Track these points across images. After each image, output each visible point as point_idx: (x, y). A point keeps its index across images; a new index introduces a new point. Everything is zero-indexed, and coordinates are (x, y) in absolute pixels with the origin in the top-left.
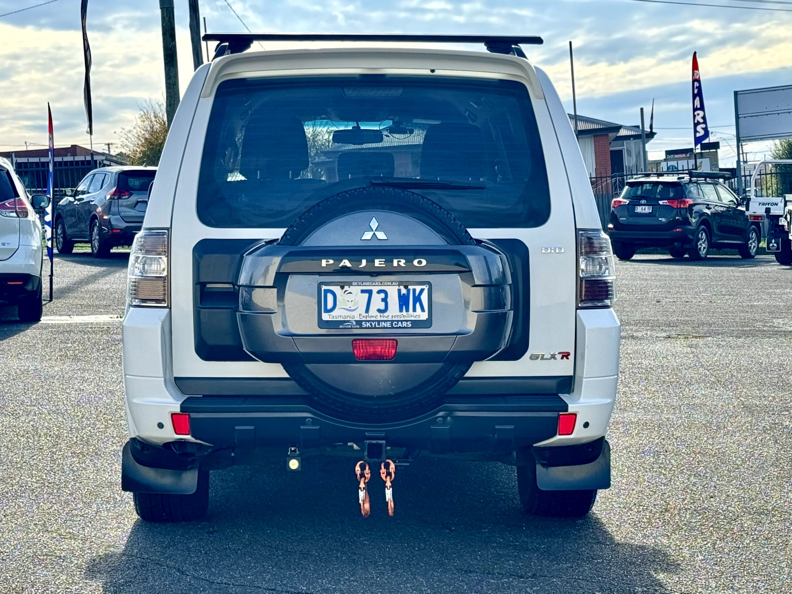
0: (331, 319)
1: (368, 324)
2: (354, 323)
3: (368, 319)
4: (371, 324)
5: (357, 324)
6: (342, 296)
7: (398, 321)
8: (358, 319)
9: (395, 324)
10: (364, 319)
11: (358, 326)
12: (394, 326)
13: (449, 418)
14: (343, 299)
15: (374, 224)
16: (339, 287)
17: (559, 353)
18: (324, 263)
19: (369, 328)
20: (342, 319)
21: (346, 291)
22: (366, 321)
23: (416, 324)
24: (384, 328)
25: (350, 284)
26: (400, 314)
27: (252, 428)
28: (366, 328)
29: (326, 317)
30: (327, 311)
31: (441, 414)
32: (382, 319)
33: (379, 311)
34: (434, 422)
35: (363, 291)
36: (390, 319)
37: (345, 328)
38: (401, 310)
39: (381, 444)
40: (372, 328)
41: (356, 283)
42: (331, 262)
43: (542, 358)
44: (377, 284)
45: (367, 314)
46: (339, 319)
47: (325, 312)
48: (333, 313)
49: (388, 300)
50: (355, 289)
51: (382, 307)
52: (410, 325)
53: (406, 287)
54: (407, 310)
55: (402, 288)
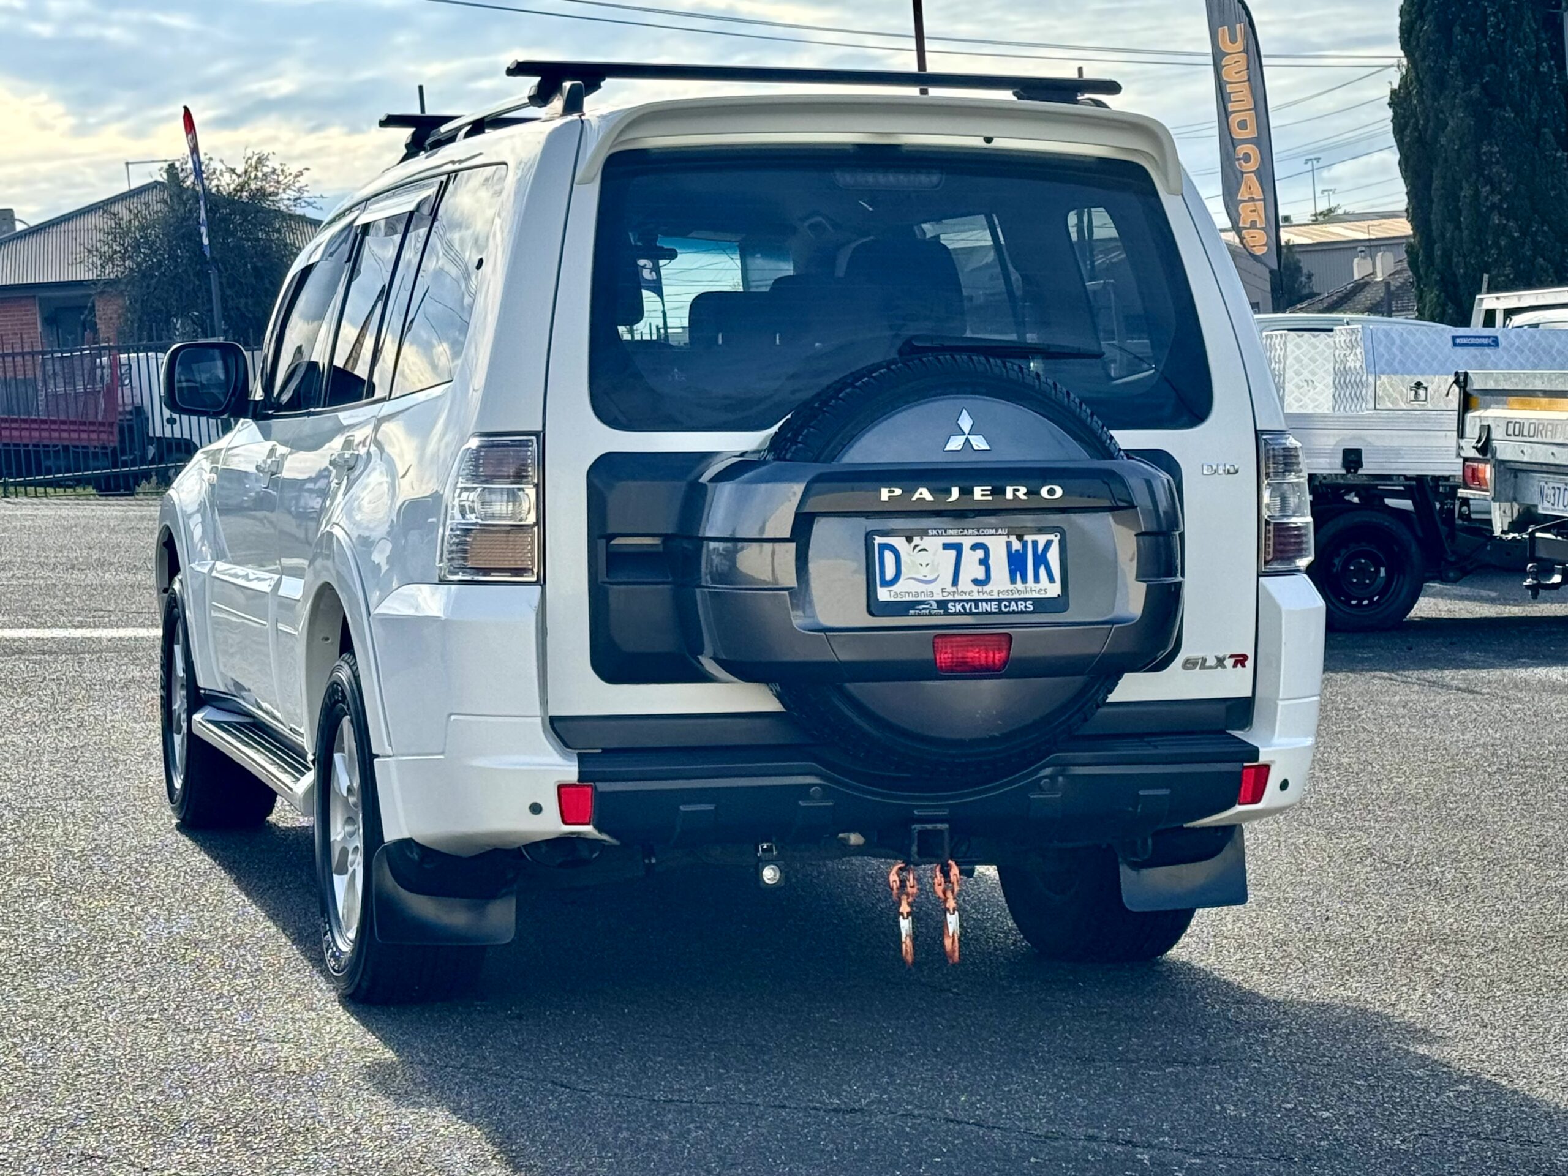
0: (893, 599)
1: (959, 607)
2: (935, 605)
3: (957, 597)
4: (963, 607)
5: (939, 607)
6: (909, 555)
7: (1010, 600)
8: (940, 598)
9: (1006, 606)
10: (950, 598)
11: (942, 611)
12: (1004, 609)
13: (1060, 779)
14: (912, 562)
15: (966, 422)
16: (904, 539)
17: (1231, 656)
18: (885, 494)
19: (960, 614)
20: (911, 599)
21: (916, 546)
22: (955, 601)
23: (1041, 605)
24: (987, 613)
25: (923, 533)
26: (1012, 587)
27: (710, 807)
28: (955, 614)
29: (883, 594)
30: (885, 584)
31: (1048, 771)
32: (982, 597)
33: (976, 582)
34: (1036, 785)
35: (946, 546)
36: (996, 597)
37: (919, 615)
38: (1013, 581)
39: (941, 831)
40: (966, 614)
41: (935, 532)
42: (898, 492)
43: (1203, 666)
44: (970, 531)
45: (954, 589)
46: (907, 599)
47: (882, 585)
48: (896, 588)
49: (991, 562)
50: (933, 543)
51: (981, 575)
52: (1031, 608)
53: (1020, 538)
54: (1024, 580)
55: (1013, 538)
